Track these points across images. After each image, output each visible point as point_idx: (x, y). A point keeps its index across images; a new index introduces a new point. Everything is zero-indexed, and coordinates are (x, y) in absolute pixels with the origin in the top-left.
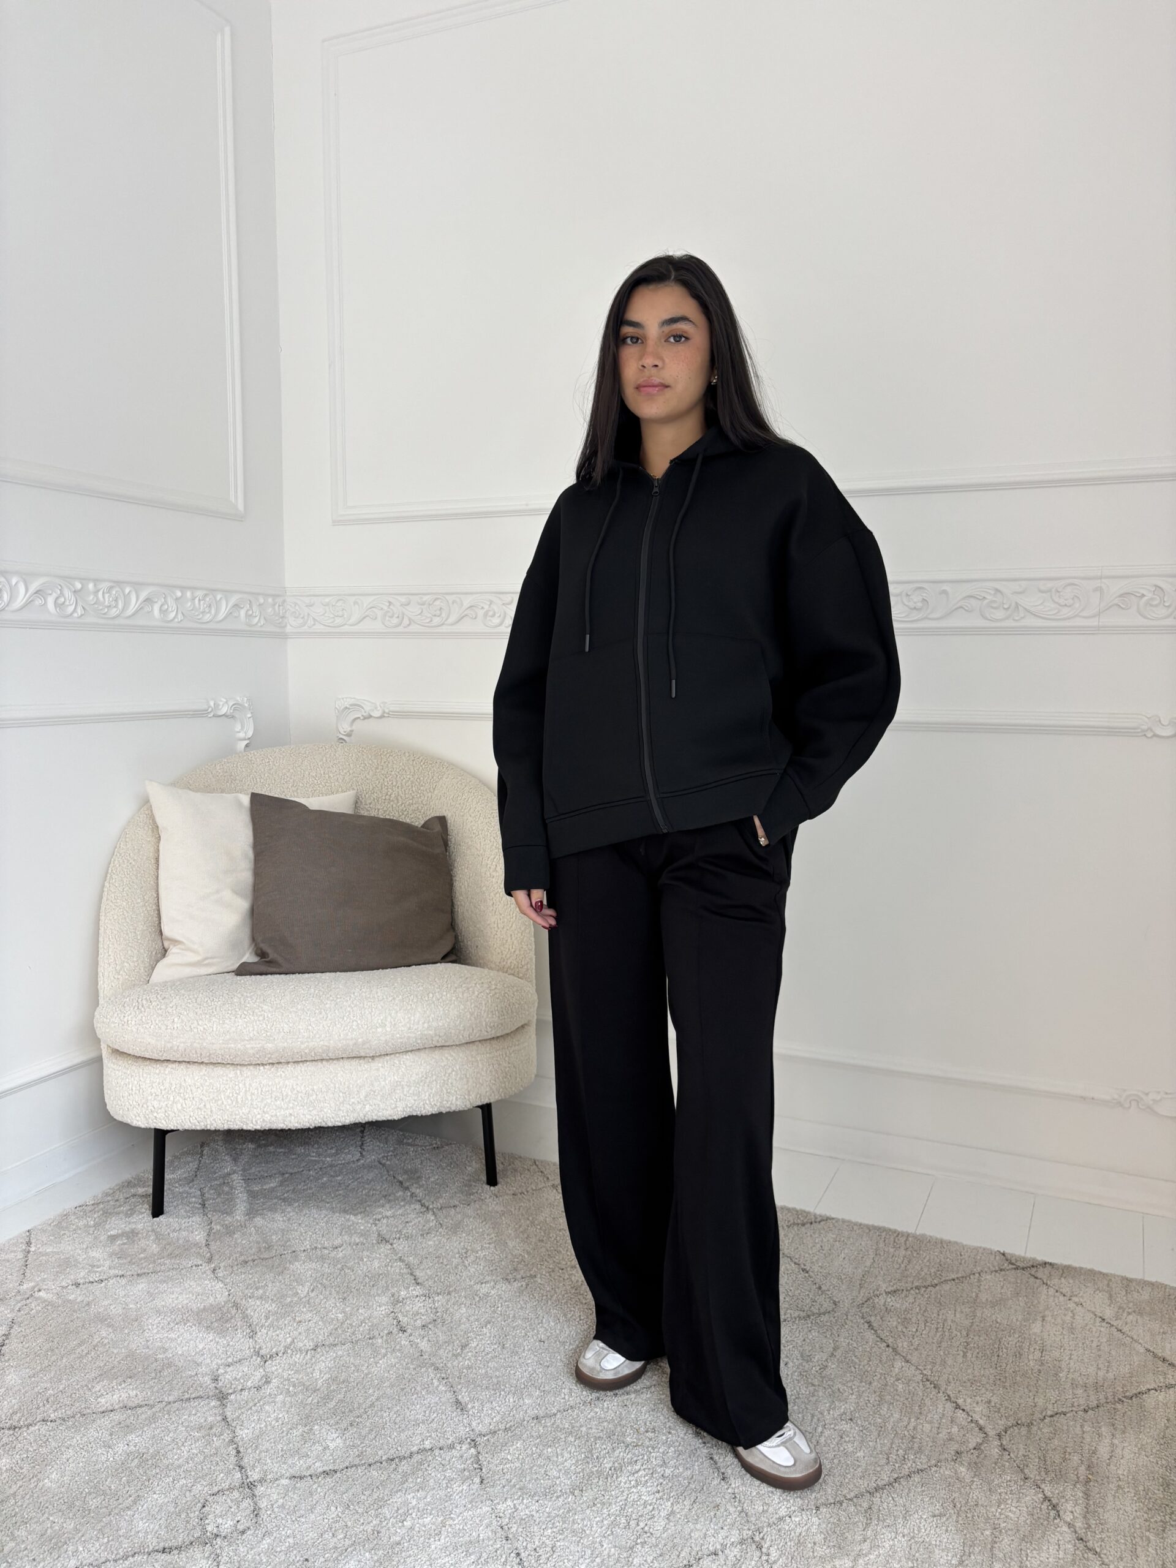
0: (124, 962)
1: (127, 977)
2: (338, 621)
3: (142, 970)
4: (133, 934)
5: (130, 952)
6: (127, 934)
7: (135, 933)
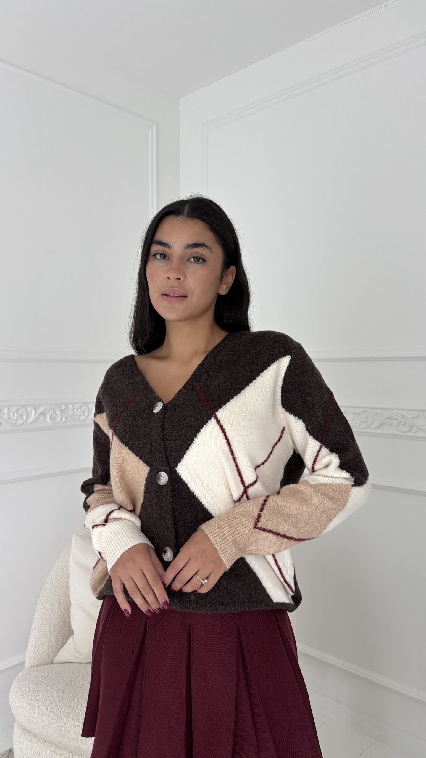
0: (39, 646)
1: (40, 657)
3: (51, 652)
4: (49, 627)
5: (44, 639)
6: (45, 627)
7: (50, 626)
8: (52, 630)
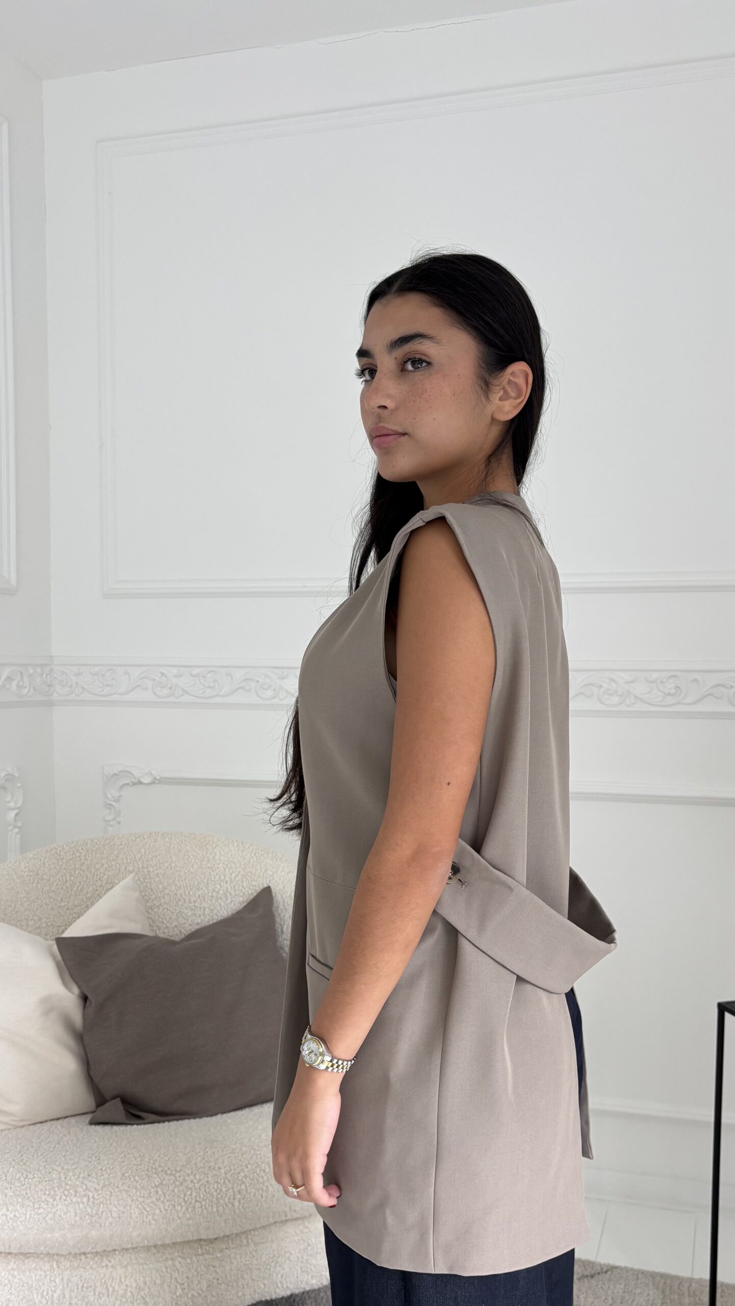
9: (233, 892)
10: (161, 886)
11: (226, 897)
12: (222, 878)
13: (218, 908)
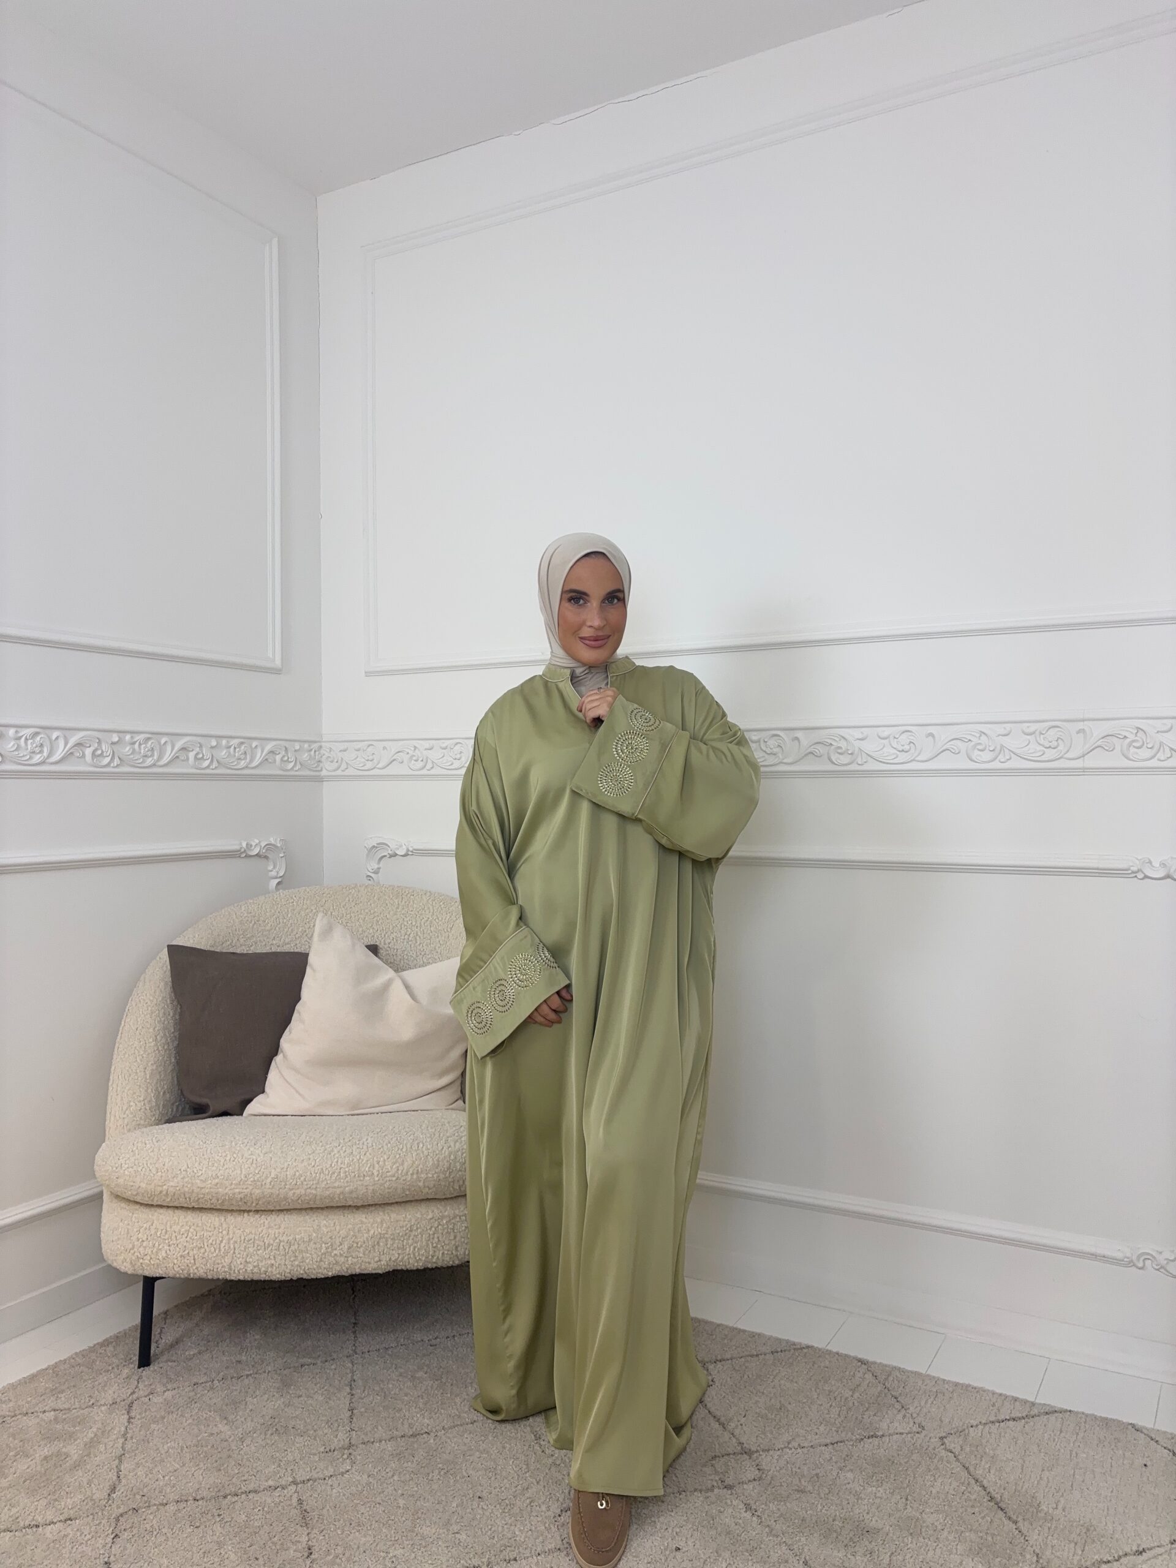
0: (131, 1101)
2: (369, 765)
4: (143, 1074)
6: (137, 1073)
8: (148, 1077)
9: (421, 936)
10: (361, 929)
11: (416, 939)
12: (414, 924)
13: (409, 949)
